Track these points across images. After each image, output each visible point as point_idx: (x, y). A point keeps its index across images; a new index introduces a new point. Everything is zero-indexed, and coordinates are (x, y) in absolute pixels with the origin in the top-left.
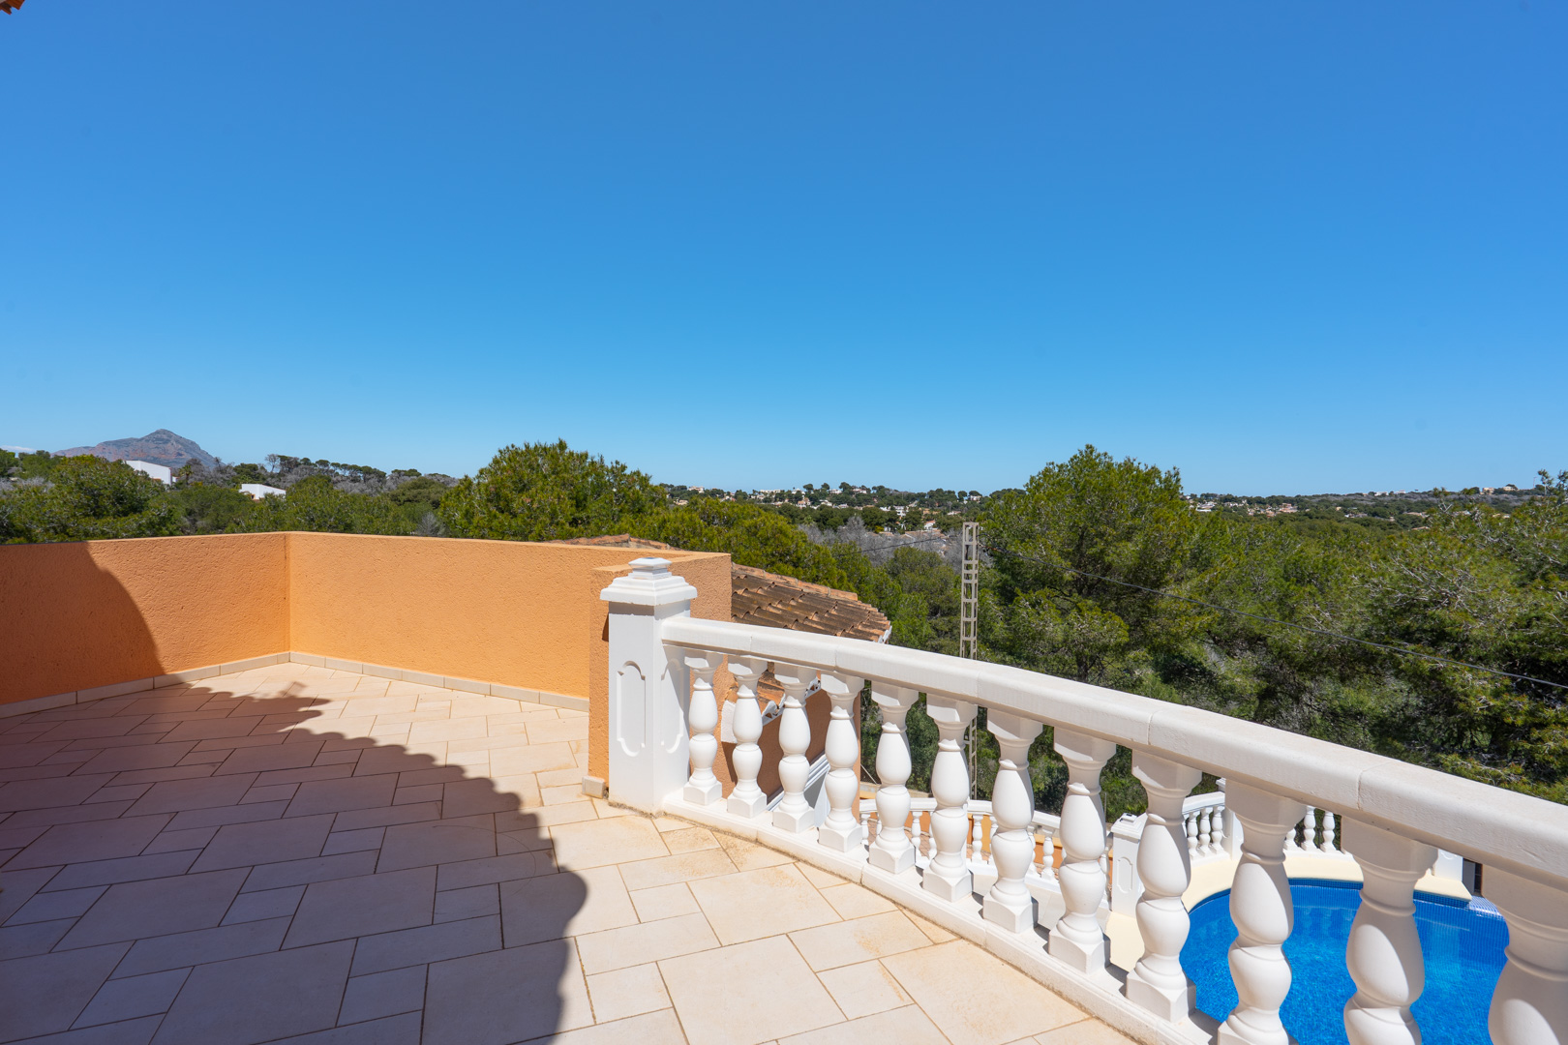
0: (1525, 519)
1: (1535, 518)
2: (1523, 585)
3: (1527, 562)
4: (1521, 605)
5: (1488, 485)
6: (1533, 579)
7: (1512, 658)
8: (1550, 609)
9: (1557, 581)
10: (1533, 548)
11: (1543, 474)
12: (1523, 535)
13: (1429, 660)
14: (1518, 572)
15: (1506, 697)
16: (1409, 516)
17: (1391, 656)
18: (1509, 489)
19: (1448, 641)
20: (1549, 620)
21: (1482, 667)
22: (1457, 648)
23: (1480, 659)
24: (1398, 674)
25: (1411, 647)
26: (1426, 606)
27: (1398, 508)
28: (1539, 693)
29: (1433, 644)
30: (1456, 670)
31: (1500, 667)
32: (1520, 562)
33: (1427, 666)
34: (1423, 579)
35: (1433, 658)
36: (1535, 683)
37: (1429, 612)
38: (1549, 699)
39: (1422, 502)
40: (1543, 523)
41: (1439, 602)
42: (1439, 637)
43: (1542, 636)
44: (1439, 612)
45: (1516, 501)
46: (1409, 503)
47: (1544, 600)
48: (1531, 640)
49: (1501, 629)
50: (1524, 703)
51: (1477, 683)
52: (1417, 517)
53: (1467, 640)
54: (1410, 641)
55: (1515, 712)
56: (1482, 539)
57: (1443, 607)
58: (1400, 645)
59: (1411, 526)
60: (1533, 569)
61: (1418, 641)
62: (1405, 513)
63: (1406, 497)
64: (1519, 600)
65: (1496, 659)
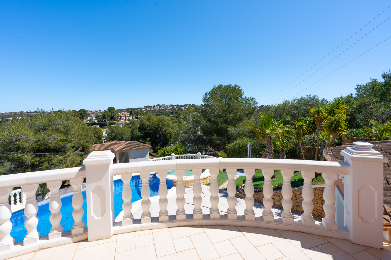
0: (34, 119)
1: (36, 119)
2: (35, 134)
3: (35, 129)
4: (35, 138)
5: (24, 111)
6: (37, 132)
7: (34, 150)
8: (41, 138)
9: (42, 132)
10: (36, 125)
11: (38, 109)
12: (34, 123)
13: (16, 155)
14: (34, 131)
15: (34, 159)
16: (5, 119)
17: (6, 156)
18: (29, 111)
19: (20, 149)
20: (41, 140)
21: (28, 154)
22: (23, 151)
23: (28, 152)
24: (9, 160)
25: (11, 153)
26: (14, 142)
27: (2, 117)
28: (40, 156)
29: (17, 151)
30: (23, 156)
31: (32, 153)
32: (34, 128)
33: (16, 156)
34: (13, 135)
35: (17, 154)
36: (39, 154)
37: (16, 143)
38: (42, 157)
39: (9, 115)
40: (38, 120)
41: (17, 140)
42: (18, 149)
43: (40, 144)
44: (18, 143)
45: (31, 114)
46: (5, 116)
47: (40, 136)
48: (38, 145)
49: (32, 144)
50: (38, 159)
51: (28, 157)
52: (8, 119)
53: (25, 148)
54: (11, 151)
55: (36, 161)
56: (26, 124)
57: (18, 141)
58: (9, 153)
59: (6, 121)
60: (37, 130)
61: (13, 151)
62: (4, 118)
63: (4, 114)
64: (35, 137)
65: (31, 151)
